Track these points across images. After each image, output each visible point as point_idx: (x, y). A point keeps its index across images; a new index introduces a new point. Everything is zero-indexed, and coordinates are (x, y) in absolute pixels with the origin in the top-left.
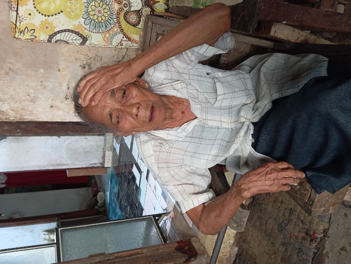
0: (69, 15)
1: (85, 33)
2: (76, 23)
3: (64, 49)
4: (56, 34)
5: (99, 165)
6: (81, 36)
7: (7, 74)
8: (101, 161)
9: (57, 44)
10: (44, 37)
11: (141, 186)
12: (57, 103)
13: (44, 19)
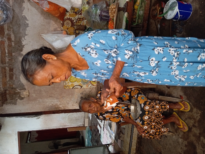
0: (78, 82)
1: (81, 85)
2: (79, 83)
3: (76, 90)
4: (74, 86)
5: (82, 125)
6: (81, 86)
7: (62, 97)
8: (83, 124)
9: (74, 89)
10: (72, 88)
11: (101, 134)
12: (74, 104)
13: (72, 83)
